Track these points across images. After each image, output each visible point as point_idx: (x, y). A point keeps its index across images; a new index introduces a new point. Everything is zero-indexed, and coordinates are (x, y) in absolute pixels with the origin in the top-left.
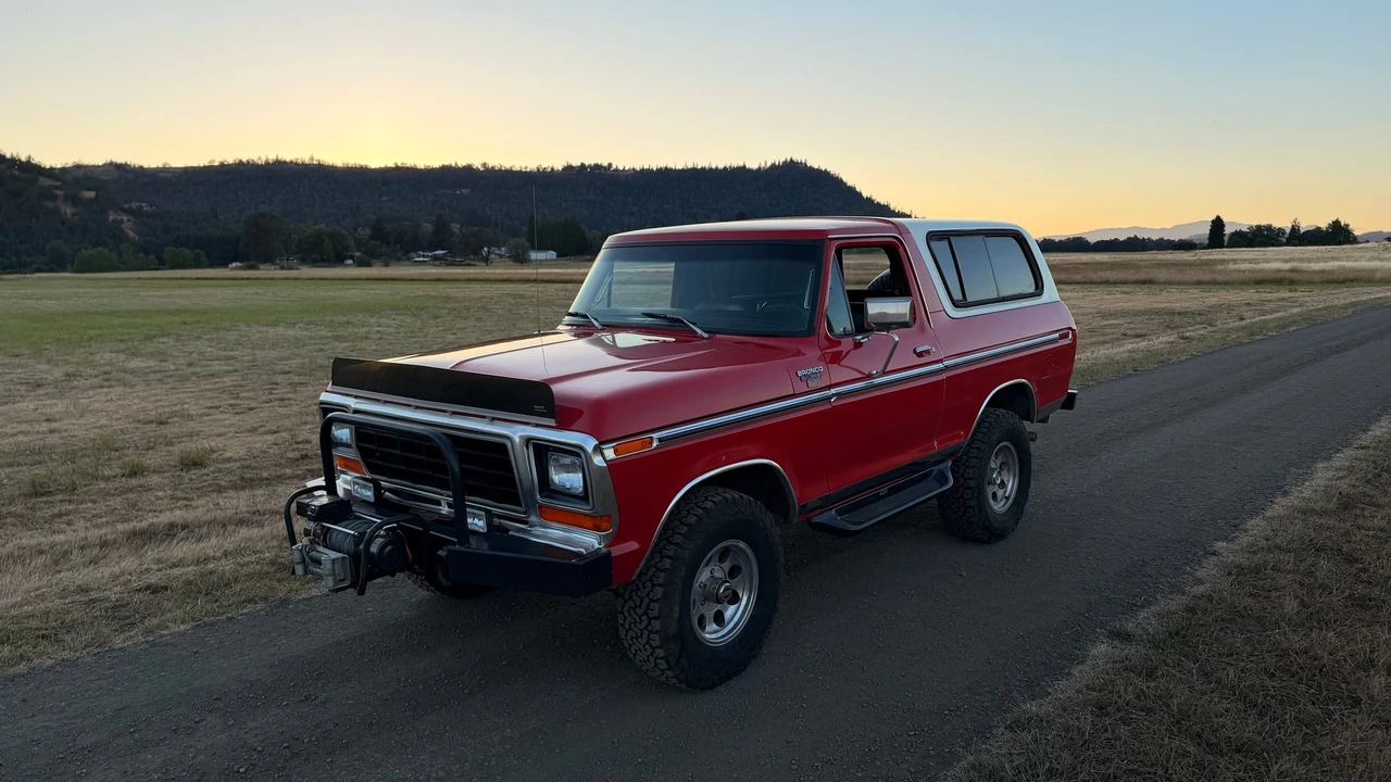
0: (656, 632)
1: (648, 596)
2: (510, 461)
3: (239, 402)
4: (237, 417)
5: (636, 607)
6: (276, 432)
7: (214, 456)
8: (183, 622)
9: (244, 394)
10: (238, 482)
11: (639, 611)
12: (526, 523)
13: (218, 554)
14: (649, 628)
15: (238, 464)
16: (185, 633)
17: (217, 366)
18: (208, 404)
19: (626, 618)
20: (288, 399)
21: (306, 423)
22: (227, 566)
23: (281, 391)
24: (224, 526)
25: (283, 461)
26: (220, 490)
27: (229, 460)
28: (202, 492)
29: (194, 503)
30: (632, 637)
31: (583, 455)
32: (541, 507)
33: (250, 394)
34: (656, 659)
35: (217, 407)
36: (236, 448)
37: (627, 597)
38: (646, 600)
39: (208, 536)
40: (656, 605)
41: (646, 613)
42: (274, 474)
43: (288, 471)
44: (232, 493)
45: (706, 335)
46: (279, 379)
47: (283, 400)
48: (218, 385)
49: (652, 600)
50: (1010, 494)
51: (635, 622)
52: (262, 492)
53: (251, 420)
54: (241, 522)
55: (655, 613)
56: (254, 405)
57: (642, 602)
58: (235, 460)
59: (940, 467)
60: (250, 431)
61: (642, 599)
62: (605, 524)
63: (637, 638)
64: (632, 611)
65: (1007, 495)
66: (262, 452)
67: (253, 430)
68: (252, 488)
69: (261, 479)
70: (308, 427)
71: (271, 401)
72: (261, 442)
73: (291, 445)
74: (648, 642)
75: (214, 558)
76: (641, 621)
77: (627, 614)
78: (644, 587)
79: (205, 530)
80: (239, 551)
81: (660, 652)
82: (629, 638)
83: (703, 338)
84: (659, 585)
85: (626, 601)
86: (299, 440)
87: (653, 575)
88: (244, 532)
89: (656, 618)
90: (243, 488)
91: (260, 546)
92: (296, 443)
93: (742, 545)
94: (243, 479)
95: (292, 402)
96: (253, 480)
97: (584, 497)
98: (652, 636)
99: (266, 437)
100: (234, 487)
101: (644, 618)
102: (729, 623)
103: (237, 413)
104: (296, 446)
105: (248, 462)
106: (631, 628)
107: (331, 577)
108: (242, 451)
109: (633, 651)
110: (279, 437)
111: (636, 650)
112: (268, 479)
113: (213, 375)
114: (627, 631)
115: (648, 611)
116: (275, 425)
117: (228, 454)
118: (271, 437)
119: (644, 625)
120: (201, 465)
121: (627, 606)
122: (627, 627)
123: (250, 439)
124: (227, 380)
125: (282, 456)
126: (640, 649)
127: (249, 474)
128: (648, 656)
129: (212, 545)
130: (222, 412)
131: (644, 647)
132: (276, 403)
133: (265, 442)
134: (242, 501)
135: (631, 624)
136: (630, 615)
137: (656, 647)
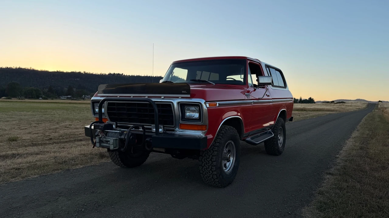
0: (214, 166)
1: (212, 154)
2: (172, 110)
4: (22, 131)
5: (207, 158)
6: (37, 134)
7: (19, 139)
8: (35, 175)
9: (22, 125)
10: (31, 144)
11: (208, 160)
12: (174, 131)
13: (34, 161)
15: (29, 140)
16: (37, 178)
17: (8, 119)
18: (11, 127)
19: (203, 162)
20: (37, 127)
21: (46, 132)
22: (38, 163)
23: (34, 125)
24: (32, 155)
26: (26, 146)
27: (25, 140)
28: (20, 147)
29: (18, 149)
30: (205, 169)
31: (200, 105)
32: (181, 124)
33: (24, 125)
34: (213, 175)
36: (26, 137)
37: (203, 156)
38: (211, 156)
39: (28, 157)
40: (215, 157)
42: (43, 143)
43: (48, 142)
44: (31, 147)
45: (214, 84)
46: (32, 122)
47: (35, 127)
48: (11, 123)
49: (213, 156)
50: (282, 142)
51: (207, 163)
52: (40, 147)
53: (27, 131)
54: (38, 154)
55: (214, 160)
56: (26, 128)
59: (269, 130)
60: (28, 133)
61: (209, 156)
62: (204, 129)
63: (207, 169)
64: (205, 160)
65: (281, 142)
66: (35, 138)
67: (30, 133)
68: (36, 146)
69: (39, 144)
70: (48, 133)
71: (31, 127)
72: (33, 136)
73: (44, 136)
74: (211, 170)
77: (204, 161)
78: (210, 152)
79: (25, 156)
80: (40, 160)
81: (215, 173)
82: (203, 169)
85: (203, 157)
86: (46, 135)
87: (213, 148)
88: (40, 156)
90: (33, 146)
91: (47, 159)
92: (46, 136)
93: (233, 143)
96: (36, 144)
97: (199, 119)
98: (213, 167)
99: (35, 135)
100: (30, 146)
101: (210, 162)
102: (228, 168)
105: (32, 140)
106: (204, 166)
107: (113, 145)
108: (28, 138)
109: (204, 173)
110: (39, 135)
111: (205, 173)
112: (41, 144)
113: (8, 121)
114: (203, 167)
115: (212, 159)
116: (36, 132)
117: (24, 138)
118: (36, 135)
119: (210, 164)
120: (16, 140)
121: (204, 158)
122: (203, 165)
123: (29, 135)
124: (14, 122)
125: (43, 139)
126: (207, 173)
127: (34, 143)
128: (210, 175)
129: (30, 159)
130: (15, 129)
131: (209, 171)
132: (34, 127)
133: (35, 136)
134: (35, 149)
135: (205, 164)
136: (205, 161)
137: (214, 171)
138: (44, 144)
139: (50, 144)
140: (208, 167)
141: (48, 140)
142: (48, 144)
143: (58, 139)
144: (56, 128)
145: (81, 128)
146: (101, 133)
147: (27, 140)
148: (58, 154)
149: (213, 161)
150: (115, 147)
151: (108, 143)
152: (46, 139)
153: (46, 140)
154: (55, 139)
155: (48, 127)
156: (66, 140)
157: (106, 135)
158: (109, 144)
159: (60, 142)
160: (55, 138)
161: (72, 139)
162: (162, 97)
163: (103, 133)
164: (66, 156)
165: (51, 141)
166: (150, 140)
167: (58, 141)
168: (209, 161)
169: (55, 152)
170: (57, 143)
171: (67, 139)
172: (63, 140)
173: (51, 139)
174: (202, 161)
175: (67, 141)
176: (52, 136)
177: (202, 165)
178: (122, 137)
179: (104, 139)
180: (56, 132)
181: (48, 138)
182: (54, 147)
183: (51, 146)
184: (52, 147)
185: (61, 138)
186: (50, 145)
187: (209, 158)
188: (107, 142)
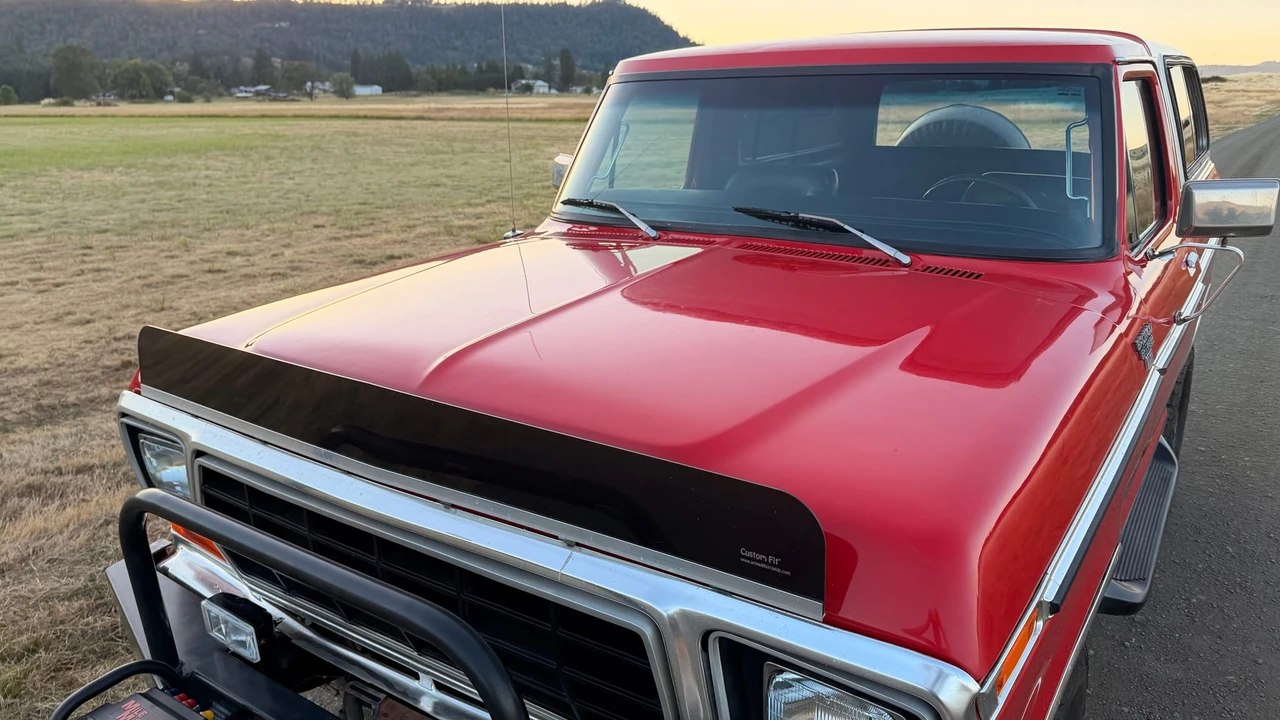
3: (42, 275)
4: (40, 298)
6: (88, 322)
9: (50, 264)
10: (33, 413)
15: (34, 379)
17: (20, 224)
20: (105, 270)
21: (127, 307)
25: (99, 373)
26: (5, 428)
27: (22, 371)
33: (57, 263)
35: (13, 284)
36: (33, 350)
42: (84, 397)
44: (23, 434)
45: (906, 259)
46: (94, 240)
47: (98, 270)
48: (18, 251)
52: (66, 430)
53: (57, 301)
54: (32, 493)
56: (61, 279)
58: (33, 372)
60: (55, 320)
66: (70, 356)
68: (51, 421)
69: (66, 406)
70: (131, 312)
71: (83, 272)
72: (67, 338)
73: (108, 343)
83: (898, 262)
86: (119, 334)
88: (37, 514)
90: (40, 424)
91: (59, 544)
92: (115, 339)
94: (40, 407)
95: (110, 273)
96: (54, 408)
99: (75, 330)
100: (27, 422)
103: (39, 293)
104: (114, 346)
105: (48, 374)
108: (42, 355)
110: (92, 330)
112: (75, 405)
113: (12, 236)
116: (88, 312)
117: (23, 360)
118: (83, 330)
123: (54, 333)
124: (29, 243)
125: (96, 363)
127: (49, 397)
130: (18, 291)
132: (90, 276)
133: (74, 339)
134: (36, 449)
138: (91, 400)
141: (117, 369)
144: (173, 277)
145: (264, 276)
147: (30, 373)
152: (109, 361)
153: (105, 368)
155: (143, 273)
173: (127, 364)
180: (162, 309)
181: (121, 353)
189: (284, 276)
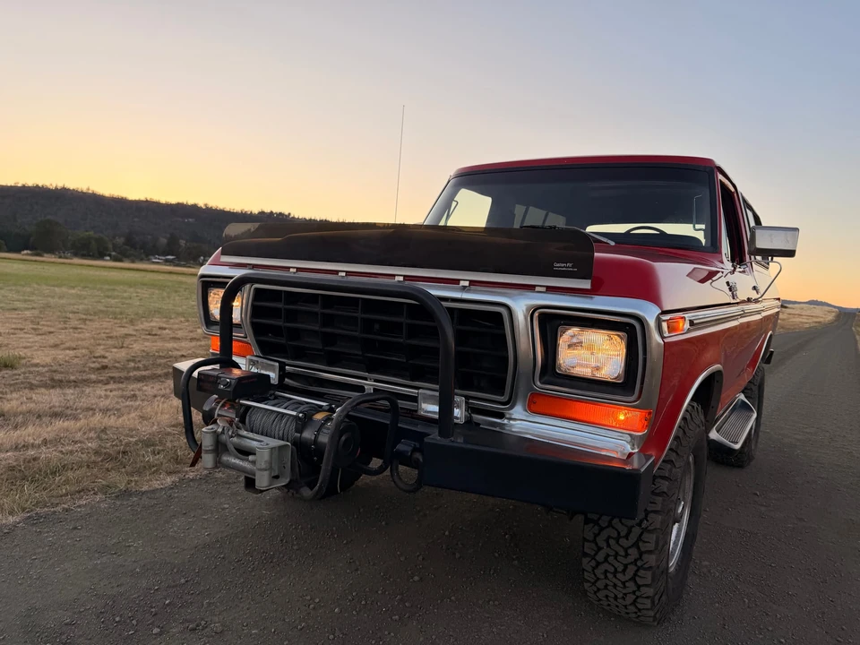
0: (649, 569)
1: (639, 524)
4: (40, 337)
5: (619, 537)
6: (75, 349)
7: (23, 361)
9: (44, 323)
10: (48, 382)
11: (623, 542)
13: (37, 442)
14: (639, 563)
15: (46, 369)
17: (18, 305)
18: (14, 326)
19: (600, 549)
20: (81, 328)
21: (99, 345)
22: (45, 453)
23: (74, 323)
24: (39, 417)
25: (87, 369)
26: (32, 387)
27: (37, 365)
28: (15, 387)
29: (9, 396)
32: (535, 395)
33: (49, 323)
34: (637, 597)
35: (22, 330)
36: (42, 357)
38: (636, 531)
39: (24, 424)
40: (652, 536)
41: (636, 545)
42: (80, 378)
43: (93, 377)
44: (43, 390)
46: (71, 315)
47: (76, 328)
48: (20, 316)
49: (645, 531)
51: (617, 554)
52: (71, 391)
53: (52, 340)
54: (55, 415)
55: (651, 546)
56: (52, 330)
57: (629, 532)
60: (51, 347)
61: (630, 528)
63: (614, 573)
64: (612, 542)
66: (66, 361)
67: (56, 346)
68: (60, 387)
69: (69, 382)
70: (102, 347)
71: (66, 328)
72: (61, 355)
73: (90, 358)
74: (633, 579)
75: (33, 445)
76: (627, 555)
77: (602, 544)
79: (20, 419)
80: (57, 441)
82: (599, 572)
84: (656, 512)
85: (602, 529)
86: (97, 355)
88: (60, 424)
89: (650, 552)
90: (53, 387)
91: (78, 436)
92: (94, 357)
94: (52, 380)
95: (84, 330)
96: (61, 381)
98: (641, 572)
99: (68, 351)
100: (45, 386)
101: (633, 553)
103: (38, 335)
104: (94, 360)
105: (55, 368)
106: (606, 560)
107: (266, 473)
108: (48, 360)
109: (600, 584)
110: (78, 352)
111: (606, 586)
112: (75, 381)
113: (15, 309)
114: (598, 564)
115: (641, 544)
116: (74, 345)
117: (36, 361)
118: (71, 352)
119: (631, 559)
120: (12, 367)
121: (605, 534)
122: (600, 557)
123: (53, 352)
124: (28, 313)
125: (84, 365)
126: (615, 586)
127: (58, 377)
128: (625, 594)
129: (29, 433)
130: (25, 333)
131: (624, 583)
132: (71, 330)
133: (67, 355)
134: (54, 398)
135: (608, 555)
136: (609, 546)
137: (643, 585)
138: (85, 381)
139: (100, 382)
140: (620, 569)
141: (98, 369)
142: (94, 382)
143: (124, 368)
144: (126, 335)
146: (223, 406)
147: (42, 366)
148: (111, 421)
149: (643, 549)
150: (276, 477)
151: (251, 458)
152: (93, 365)
153: (91, 368)
154: (117, 368)
155: (107, 331)
156: (144, 373)
157: (243, 421)
158: (254, 463)
159: (127, 379)
160: (117, 365)
161: (159, 372)
162: (462, 283)
163: (232, 407)
164: (131, 430)
165: (105, 373)
166: (415, 450)
167: (123, 374)
168: (626, 550)
169: (105, 411)
170: (119, 382)
171: (146, 368)
172: (135, 373)
173: (105, 367)
174: (594, 541)
175: (144, 376)
176: (110, 358)
177: (593, 558)
178: (308, 435)
179: (235, 440)
180: (122, 347)
181: (99, 363)
182: (108, 393)
183: (100, 391)
184: (103, 393)
185: (132, 364)
186: (100, 385)
187: (627, 537)
188: (245, 453)
189: (198, 340)
